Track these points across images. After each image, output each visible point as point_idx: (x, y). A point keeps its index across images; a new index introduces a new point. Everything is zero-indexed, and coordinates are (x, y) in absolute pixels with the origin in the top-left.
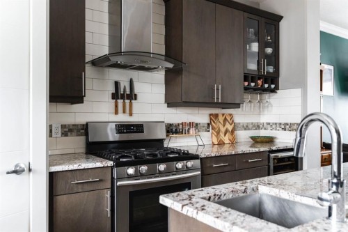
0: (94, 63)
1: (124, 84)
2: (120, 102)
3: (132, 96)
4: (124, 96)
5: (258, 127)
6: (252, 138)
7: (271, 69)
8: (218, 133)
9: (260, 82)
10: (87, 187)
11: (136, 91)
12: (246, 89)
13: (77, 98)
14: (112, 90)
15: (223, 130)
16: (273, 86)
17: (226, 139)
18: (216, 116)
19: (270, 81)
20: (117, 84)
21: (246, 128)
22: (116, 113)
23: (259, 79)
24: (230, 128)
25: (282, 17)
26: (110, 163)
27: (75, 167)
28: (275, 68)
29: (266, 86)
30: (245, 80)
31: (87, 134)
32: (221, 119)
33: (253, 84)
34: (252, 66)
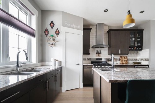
0: (93, 47)
1: (99, 51)
2: (98, 54)
3: (100, 53)
4: (99, 53)
5: (136, 60)
6: (134, 63)
7: (139, 44)
8: (122, 61)
9: (135, 48)
10: (89, 68)
11: (101, 52)
12: (130, 50)
13: (88, 54)
14: (96, 52)
15: (124, 60)
16: (140, 49)
17: (125, 62)
18: (122, 57)
19: (139, 47)
20: (97, 51)
21: (132, 60)
22: (97, 56)
23: (135, 47)
24: (126, 60)
25: (143, 30)
26: (93, 65)
27: (87, 65)
28: (141, 44)
29: (137, 49)
30: (129, 48)
31: (91, 60)
32: (123, 58)
33: (132, 49)
34: (132, 44)
